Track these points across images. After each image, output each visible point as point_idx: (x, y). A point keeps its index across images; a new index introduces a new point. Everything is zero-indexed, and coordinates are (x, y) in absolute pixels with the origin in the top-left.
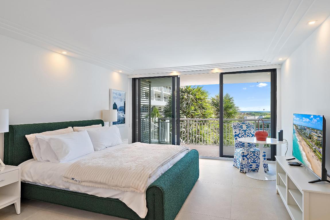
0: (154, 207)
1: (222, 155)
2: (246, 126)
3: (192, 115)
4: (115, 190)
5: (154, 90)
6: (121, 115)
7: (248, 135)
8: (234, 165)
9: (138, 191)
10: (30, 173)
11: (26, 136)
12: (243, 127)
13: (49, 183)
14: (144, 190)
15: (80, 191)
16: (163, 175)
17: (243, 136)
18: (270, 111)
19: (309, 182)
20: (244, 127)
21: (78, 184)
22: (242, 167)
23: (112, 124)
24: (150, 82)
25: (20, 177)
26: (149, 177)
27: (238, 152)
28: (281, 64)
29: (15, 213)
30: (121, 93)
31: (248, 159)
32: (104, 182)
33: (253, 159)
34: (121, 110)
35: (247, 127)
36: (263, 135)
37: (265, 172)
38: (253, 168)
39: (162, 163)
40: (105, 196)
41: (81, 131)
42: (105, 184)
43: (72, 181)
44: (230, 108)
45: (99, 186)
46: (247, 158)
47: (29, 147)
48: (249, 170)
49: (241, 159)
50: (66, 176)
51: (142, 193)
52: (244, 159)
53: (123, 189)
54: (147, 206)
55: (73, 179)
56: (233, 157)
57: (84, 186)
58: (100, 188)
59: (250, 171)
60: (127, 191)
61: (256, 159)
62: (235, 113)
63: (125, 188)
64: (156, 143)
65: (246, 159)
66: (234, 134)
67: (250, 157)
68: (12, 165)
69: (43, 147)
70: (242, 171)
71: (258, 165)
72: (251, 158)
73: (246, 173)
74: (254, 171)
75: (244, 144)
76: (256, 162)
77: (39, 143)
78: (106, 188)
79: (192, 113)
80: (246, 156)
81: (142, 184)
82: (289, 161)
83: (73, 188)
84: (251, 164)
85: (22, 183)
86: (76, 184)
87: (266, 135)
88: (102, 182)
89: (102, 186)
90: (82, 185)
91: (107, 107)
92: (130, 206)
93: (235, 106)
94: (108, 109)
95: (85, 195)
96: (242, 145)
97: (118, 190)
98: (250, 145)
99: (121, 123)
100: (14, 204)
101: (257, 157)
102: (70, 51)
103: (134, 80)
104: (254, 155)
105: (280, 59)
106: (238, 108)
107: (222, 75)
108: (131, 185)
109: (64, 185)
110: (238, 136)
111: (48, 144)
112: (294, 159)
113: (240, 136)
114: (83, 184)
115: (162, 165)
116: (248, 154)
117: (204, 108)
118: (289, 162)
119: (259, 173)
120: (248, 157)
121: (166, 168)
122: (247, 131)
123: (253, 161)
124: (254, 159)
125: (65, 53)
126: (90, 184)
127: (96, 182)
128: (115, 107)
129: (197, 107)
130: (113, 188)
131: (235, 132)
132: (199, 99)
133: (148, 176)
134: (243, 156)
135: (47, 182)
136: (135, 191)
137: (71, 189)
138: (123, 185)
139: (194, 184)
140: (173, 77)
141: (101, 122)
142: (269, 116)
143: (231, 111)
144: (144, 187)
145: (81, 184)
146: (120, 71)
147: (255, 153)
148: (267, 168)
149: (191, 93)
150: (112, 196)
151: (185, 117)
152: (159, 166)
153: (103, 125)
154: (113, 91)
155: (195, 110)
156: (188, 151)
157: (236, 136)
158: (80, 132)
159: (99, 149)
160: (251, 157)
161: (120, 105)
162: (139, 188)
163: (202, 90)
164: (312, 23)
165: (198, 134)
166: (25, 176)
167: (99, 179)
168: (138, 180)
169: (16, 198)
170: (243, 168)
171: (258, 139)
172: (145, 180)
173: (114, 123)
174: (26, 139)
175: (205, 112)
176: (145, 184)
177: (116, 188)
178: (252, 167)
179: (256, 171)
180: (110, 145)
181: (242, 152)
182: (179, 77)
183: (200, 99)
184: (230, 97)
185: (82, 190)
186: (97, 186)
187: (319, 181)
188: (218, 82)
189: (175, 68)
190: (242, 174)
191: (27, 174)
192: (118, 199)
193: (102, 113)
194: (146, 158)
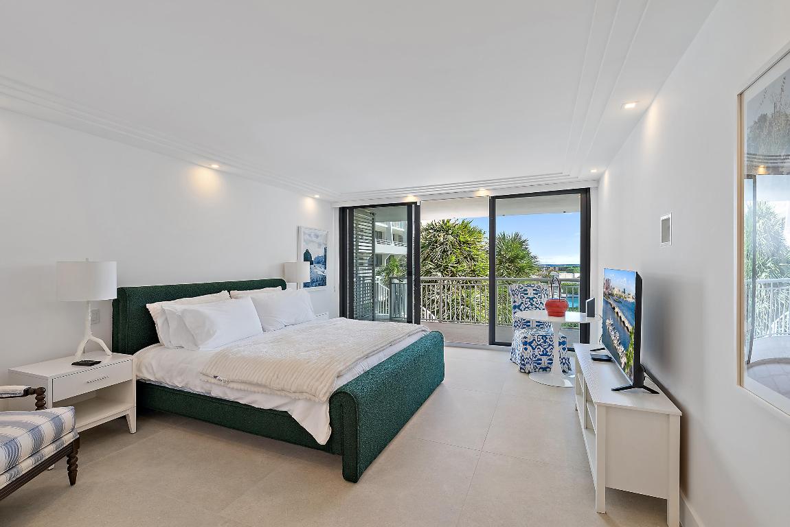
0: (342, 426)
1: (492, 342)
2: (534, 290)
3: (452, 272)
4: (281, 396)
5: (392, 228)
6: (319, 270)
7: (537, 306)
8: (511, 359)
9: (317, 400)
10: (151, 365)
11: (148, 306)
12: (529, 292)
13: (180, 383)
14: (326, 398)
15: (226, 398)
16: (367, 373)
17: (528, 308)
18: (579, 263)
19: (613, 390)
20: (531, 293)
21: (224, 386)
22: (523, 362)
23: (302, 285)
24: (373, 214)
25: (135, 373)
26: (338, 377)
27: (518, 336)
28: (598, 180)
29: (127, 430)
30: (319, 233)
31: (534, 349)
32: (263, 383)
33: (542, 349)
34: (318, 263)
35: (535, 292)
36: (558, 307)
37: (564, 371)
38: (543, 366)
39: (366, 353)
40: (267, 406)
41: (241, 297)
42: (265, 386)
43: (213, 380)
44: (522, 258)
45: (256, 389)
46: (531, 346)
47: (153, 323)
48: (535, 368)
49: (522, 347)
50: (204, 372)
51: (323, 403)
52: (526, 349)
53: (293, 396)
54: (331, 424)
55: (215, 377)
56: (510, 345)
57: (233, 388)
58: (258, 393)
59: (537, 370)
60: (299, 399)
61: (548, 350)
62: (531, 268)
63: (297, 394)
64: (384, 320)
65: (529, 348)
66: (512, 304)
67: (538, 345)
68: (124, 352)
69: (173, 324)
70: (522, 370)
71: (551, 360)
72: (540, 347)
73: (529, 372)
74: (545, 369)
75: (529, 322)
76: (549, 353)
77: (166, 319)
78: (266, 393)
79: (452, 266)
80: (530, 344)
81: (323, 388)
82: (594, 353)
83: (217, 392)
84: (539, 357)
85: (138, 382)
86: (221, 385)
87: (566, 307)
88: (259, 383)
89: (260, 389)
90: (229, 388)
91: (293, 256)
92: (304, 425)
93: (532, 255)
94: (294, 260)
95: (235, 404)
96: (526, 324)
97: (286, 396)
98: (540, 325)
99: (319, 285)
100: (124, 417)
101: (550, 345)
102: (224, 163)
103: (343, 210)
104: (545, 342)
105: (594, 171)
106: (535, 257)
107: (493, 200)
108: (305, 388)
109: (202, 388)
110: (519, 309)
111: (181, 318)
112: (603, 349)
113: (522, 307)
114: (232, 385)
115: (367, 357)
116: (534, 340)
117: (472, 259)
118: (592, 355)
119: (551, 374)
120: (534, 344)
121: (374, 361)
122: (535, 300)
123: (543, 351)
124: (545, 349)
125: (215, 166)
126: (242, 387)
127: (250, 384)
128: (307, 257)
129: (461, 258)
130: (279, 393)
131: (515, 302)
132: (464, 243)
133: (336, 375)
134: (525, 343)
135: (177, 383)
136: (311, 400)
137: (213, 394)
138: (293, 389)
139: (431, 391)
140: (409, 205)
141: (282, 284)
142: (577, 275)
143: (524, 263)
144: (326, 392)
145: (228, 386)
146: (317, 196)
147: (547, 338)
148: (568, 365)
149: (450, 232)
150: (277, 407)
151: (439, 274)
152: (360, 359)
153: (284, 288)
154: (303, 230)
155: (458, 262)
156: (423, 332)
157: (515, 307)
158: (241, 300)
159: (272, 329)
160: (540, 345)
161: (316, 253)
162: (317, 394)
163: (472, 226)
164: (630, 106)
165: (462, 305)
166: (144, 370)
167: (255, 379)
168: (318, 380)
169: (128, 407)
170: (524, 365)
171: (551, 314)
172: (330, 381)
173: (306, 285)
174: (147, 311)
175: (475, 265)
176: (329, 387)
177: (283, 394)
178: (540, 364)
179: (548, 370)
180: (293, 321)
181: (523, 336)
182: (418, 204)
183: (466, 242)
184: (523, 239)
185: (231, 396)
186: (253, 389)
187: (630, 387)
188: (486, 214)
189: (412, 190)
190: (522, 374)
191: (146, 368)
192: (286, 412)
193: (283, 267)
194: (341, 345)
